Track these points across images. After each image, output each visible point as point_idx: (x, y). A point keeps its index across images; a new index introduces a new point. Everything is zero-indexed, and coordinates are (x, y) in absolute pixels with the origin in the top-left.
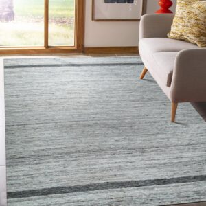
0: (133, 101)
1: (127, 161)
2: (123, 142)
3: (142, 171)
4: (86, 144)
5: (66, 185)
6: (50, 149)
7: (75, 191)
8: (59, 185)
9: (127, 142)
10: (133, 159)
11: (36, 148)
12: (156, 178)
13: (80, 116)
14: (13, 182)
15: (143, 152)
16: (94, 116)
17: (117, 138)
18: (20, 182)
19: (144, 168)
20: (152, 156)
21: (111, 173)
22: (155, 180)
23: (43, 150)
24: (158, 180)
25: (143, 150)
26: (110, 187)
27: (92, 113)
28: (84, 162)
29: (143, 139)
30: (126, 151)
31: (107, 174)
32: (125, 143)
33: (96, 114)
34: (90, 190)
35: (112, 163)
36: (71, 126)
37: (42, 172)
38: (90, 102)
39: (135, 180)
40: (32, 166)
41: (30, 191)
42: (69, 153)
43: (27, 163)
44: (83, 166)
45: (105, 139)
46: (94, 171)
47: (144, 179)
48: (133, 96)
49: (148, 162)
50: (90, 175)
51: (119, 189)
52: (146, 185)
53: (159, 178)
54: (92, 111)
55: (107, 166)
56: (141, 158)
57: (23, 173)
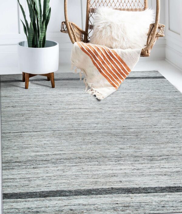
0: (139, 112)
1: (133, 168)
2: (128, 150)
3: (151, 178)
4: (88, 151)
5: (65, 189)
6: (48, 155)
7: (76, 195)
8: (59, 189)
9: (133, 150)
10: (140, 166)
11: (33, 154)
12: (168, 185)
13: (80, 125)
14: (9, 184)
15: (152, 160)
16: (95, 125)
17: (121, 146)
18: (16, 184)
19: (154, 175)
20: (162, 164)
21: (115, 179)
22: (167, 187)
23: (41, 156)
24: (170, 188)
25: (151, 158)
26: (115, 193)
27: (93, 123)
28: (85, 168)
29: (151, 147)
30: (132, 159)
31: (111, 180)
32: (131, 151)
33: (97, 124)
34: (93, 194)
35: (116, 170)
36: (71, 134)
37: (39, 176)
38: (90, 112)
39: (144, 186)
40: (29, 170)
41: (27, 193)
42: (69, 159)
43: (24, 167)
44: (84, 171)
45: (108, 147)
46: (96, 177)
47: (153, 186)
48: (138, 107)
49: (157, 170)
50: (92, 180)
51: (126, 195)
52: (156, 192)
53: (172, 186)
54: (93, 120)
55: (111, 172)
56: (149, 166)
57: (20, 176)
